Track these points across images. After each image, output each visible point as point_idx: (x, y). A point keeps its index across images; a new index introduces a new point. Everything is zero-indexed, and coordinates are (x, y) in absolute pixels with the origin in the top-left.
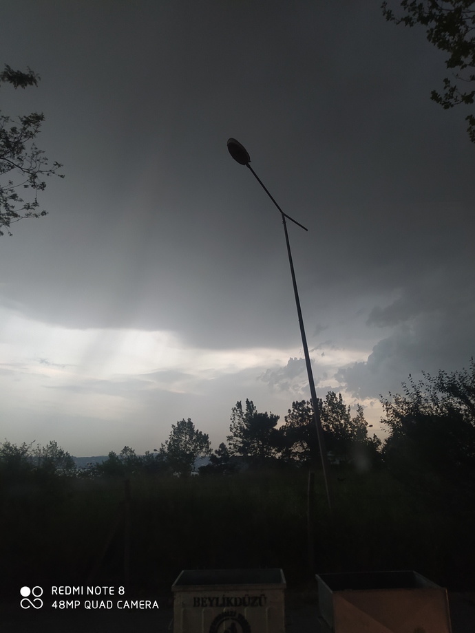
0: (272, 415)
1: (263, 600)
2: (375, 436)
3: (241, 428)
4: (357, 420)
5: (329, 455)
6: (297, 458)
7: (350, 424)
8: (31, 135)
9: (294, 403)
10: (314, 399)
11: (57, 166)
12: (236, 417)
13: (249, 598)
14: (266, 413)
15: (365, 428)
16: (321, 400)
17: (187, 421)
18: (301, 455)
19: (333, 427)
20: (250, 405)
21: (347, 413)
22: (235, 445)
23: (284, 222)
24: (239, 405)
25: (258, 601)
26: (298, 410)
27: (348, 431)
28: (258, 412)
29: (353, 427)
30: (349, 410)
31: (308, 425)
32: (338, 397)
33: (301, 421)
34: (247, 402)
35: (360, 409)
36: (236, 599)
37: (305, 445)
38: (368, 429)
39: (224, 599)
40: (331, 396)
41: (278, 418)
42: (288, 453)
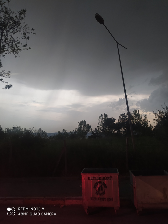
0: (113, 118)
1: (111, 178)
2: (151, 125)
3: (102, 123)
4: (144, 120)
5: (134, 132)
6: (122, 133)
7: (142, 121)
8: (22, 19)
9: (121, 114)
10: (129, 112)
11: (33, 30)
12: (100, 119)
13: (106, 177)
14: (111, 118)
15: (147, 122)
16: (131, 113)
17: (84, 121)
18: (124, 132)
19: (135, 122)
20: (106, 115)
21: (140, 117)
22: (100, 129)
23: (118, 46)
24: (102, 115)
25: (109, 178)
26: (123, 116)
27: (141, 123)
28: (108, 118)
29: (143, 122)
30: (141, 116)
31: (126, 122)
32: (138, 112)
33: (124, 120)
34: (105, 114)
35: (146, 116)
36: (102, 177)
37: (125, 128)
38: (148, 122)
39: (98, 177)
40: (135, 111)
41: (115, 119)
42: (119, 131)
